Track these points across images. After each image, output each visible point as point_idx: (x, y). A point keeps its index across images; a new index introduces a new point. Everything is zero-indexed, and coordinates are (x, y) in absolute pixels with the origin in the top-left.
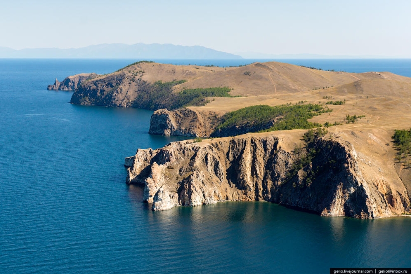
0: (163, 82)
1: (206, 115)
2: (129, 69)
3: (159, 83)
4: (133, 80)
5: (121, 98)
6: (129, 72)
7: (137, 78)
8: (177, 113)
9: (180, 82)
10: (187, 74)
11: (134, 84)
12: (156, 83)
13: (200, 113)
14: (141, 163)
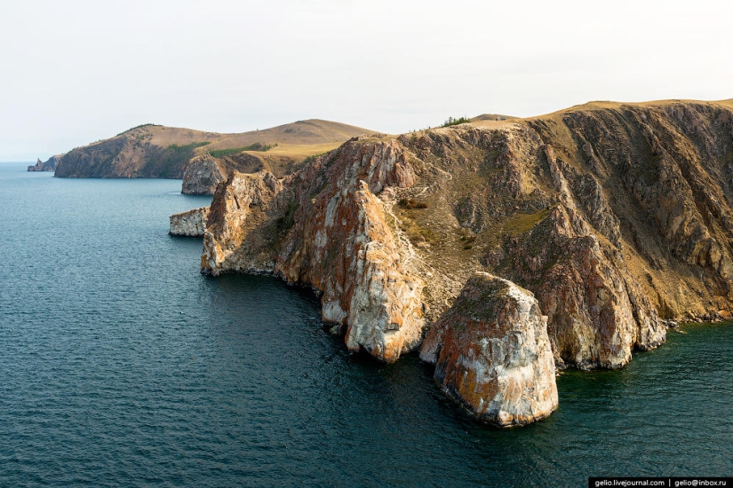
0: (179, 145)
1: (275, 163)
2: (132, 132)
3: (174, 147)
4: (138, 144)
5: (124, 166)
6: (133, 135)
7: (144, 142)
8: (226, 161)
9: (203, 144)
10: (209, 137)
11: (139, 149)
12: (170, 147)
13: (265, 159)
14: (244, 213)
